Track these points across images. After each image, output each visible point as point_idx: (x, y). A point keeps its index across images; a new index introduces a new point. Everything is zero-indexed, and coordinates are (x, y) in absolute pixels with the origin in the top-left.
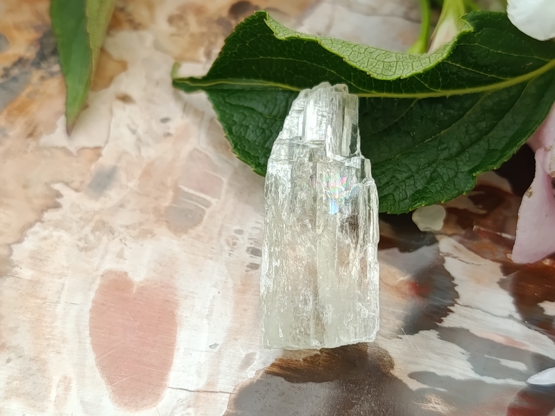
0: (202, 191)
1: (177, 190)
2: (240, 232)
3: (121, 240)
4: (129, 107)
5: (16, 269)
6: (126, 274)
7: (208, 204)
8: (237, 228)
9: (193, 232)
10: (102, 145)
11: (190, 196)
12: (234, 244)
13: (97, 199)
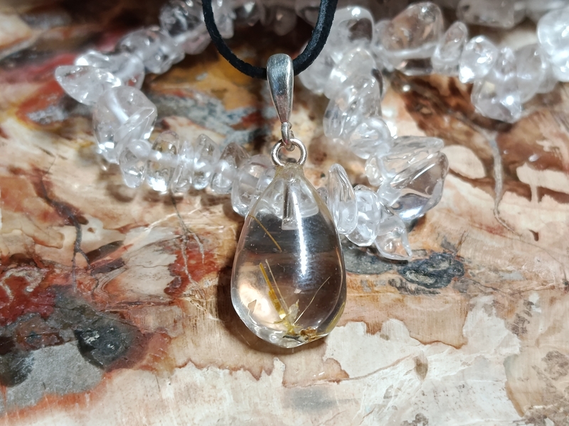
5: (167, 380)
10: (350, 377)
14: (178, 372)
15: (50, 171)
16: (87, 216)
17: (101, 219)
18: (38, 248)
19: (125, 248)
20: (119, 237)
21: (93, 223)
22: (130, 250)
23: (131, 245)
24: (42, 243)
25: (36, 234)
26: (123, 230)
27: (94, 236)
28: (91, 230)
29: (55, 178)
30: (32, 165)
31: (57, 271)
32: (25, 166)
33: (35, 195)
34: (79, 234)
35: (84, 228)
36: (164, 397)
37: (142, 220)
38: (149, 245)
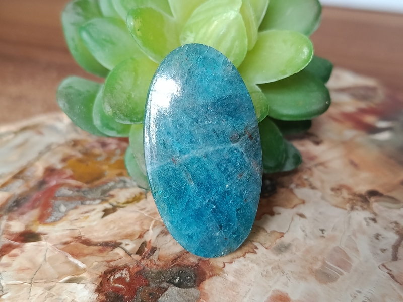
0: (339, 267)
1: (324, 263)
2: (359, 292)
3: (287, 277)
4: (302, 220)
5: (225, 274)
6: (287, 294)
7: (341, 274)
8: (358, 290)
9: (331, 285)
10: (284, 232)
11: (331, 268)
12: (355, 297)
13: (277, 255)
14: (225, 269)
15: (82, 235)
16: (119, 241)
17: (126, 238)
18: (112, 263)
19: (150, 242)
20: (142, 240)
21: (125, 242)
22: (152, 241)
23: (150, 240)
24: (112, 261)
25: (105, 259)
26: (141, 236)
27: (131, 246)
28: (127, 245)
29: (87, 236)
30: (71, 237)
31: (132, 266)
32: (68, 239)
33: (86, 246)
34: (123, 248)
35: (123, 245)
36: (231, 281)
37: (144, 229)
38: (158, 236)
